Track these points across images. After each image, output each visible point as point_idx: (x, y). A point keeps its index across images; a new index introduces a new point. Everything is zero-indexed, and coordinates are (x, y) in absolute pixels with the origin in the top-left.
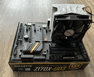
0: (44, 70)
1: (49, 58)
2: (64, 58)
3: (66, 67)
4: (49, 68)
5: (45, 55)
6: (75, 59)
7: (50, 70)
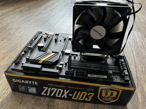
0: (57, 96)
1: (66, 73)
2: (89, 75)
3: (93, 94)
4: (65, 91)
5: (60, 69)
6: (108, 80)
7: (66, 97)
